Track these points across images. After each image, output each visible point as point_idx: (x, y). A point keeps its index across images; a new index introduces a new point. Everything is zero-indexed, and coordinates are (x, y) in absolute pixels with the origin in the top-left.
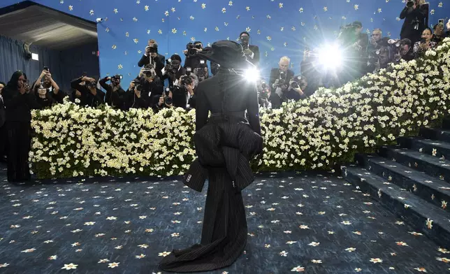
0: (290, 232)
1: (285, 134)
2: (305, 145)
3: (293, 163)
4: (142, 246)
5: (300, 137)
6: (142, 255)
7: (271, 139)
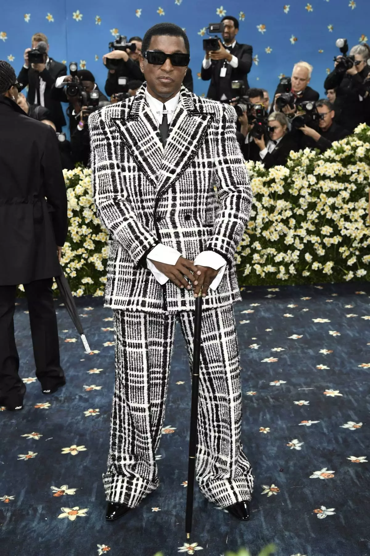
0: (306, 403)
1: (294, 216)
2: (332, 236)
3: (310, 269)
4: (31, 436)
5: (323, 220)
6: (31, 453)
7: (267, 225)
